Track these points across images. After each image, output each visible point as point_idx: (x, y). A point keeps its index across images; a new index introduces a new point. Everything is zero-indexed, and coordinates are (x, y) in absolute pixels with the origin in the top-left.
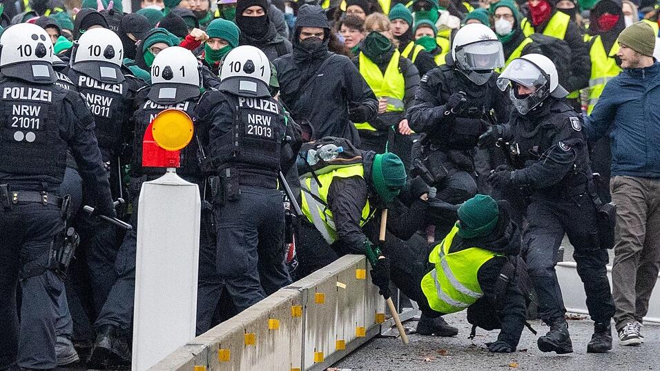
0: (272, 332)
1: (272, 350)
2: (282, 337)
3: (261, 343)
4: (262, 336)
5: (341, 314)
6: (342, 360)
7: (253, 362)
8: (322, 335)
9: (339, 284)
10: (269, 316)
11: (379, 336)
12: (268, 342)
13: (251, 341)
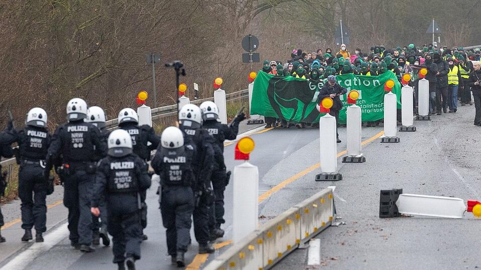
0: (288, 225)
1: (289, 232)
2: (292, 227)
3: (284, 230)
4: (284, 227)
5: (315, 217)
6: (316, 235)
7: (281, 237)
8: (308, 226)
9: (314, 205)
10: (287, 218)
11: (330, 226)
12: (287, 229)
13: (280, 229)
